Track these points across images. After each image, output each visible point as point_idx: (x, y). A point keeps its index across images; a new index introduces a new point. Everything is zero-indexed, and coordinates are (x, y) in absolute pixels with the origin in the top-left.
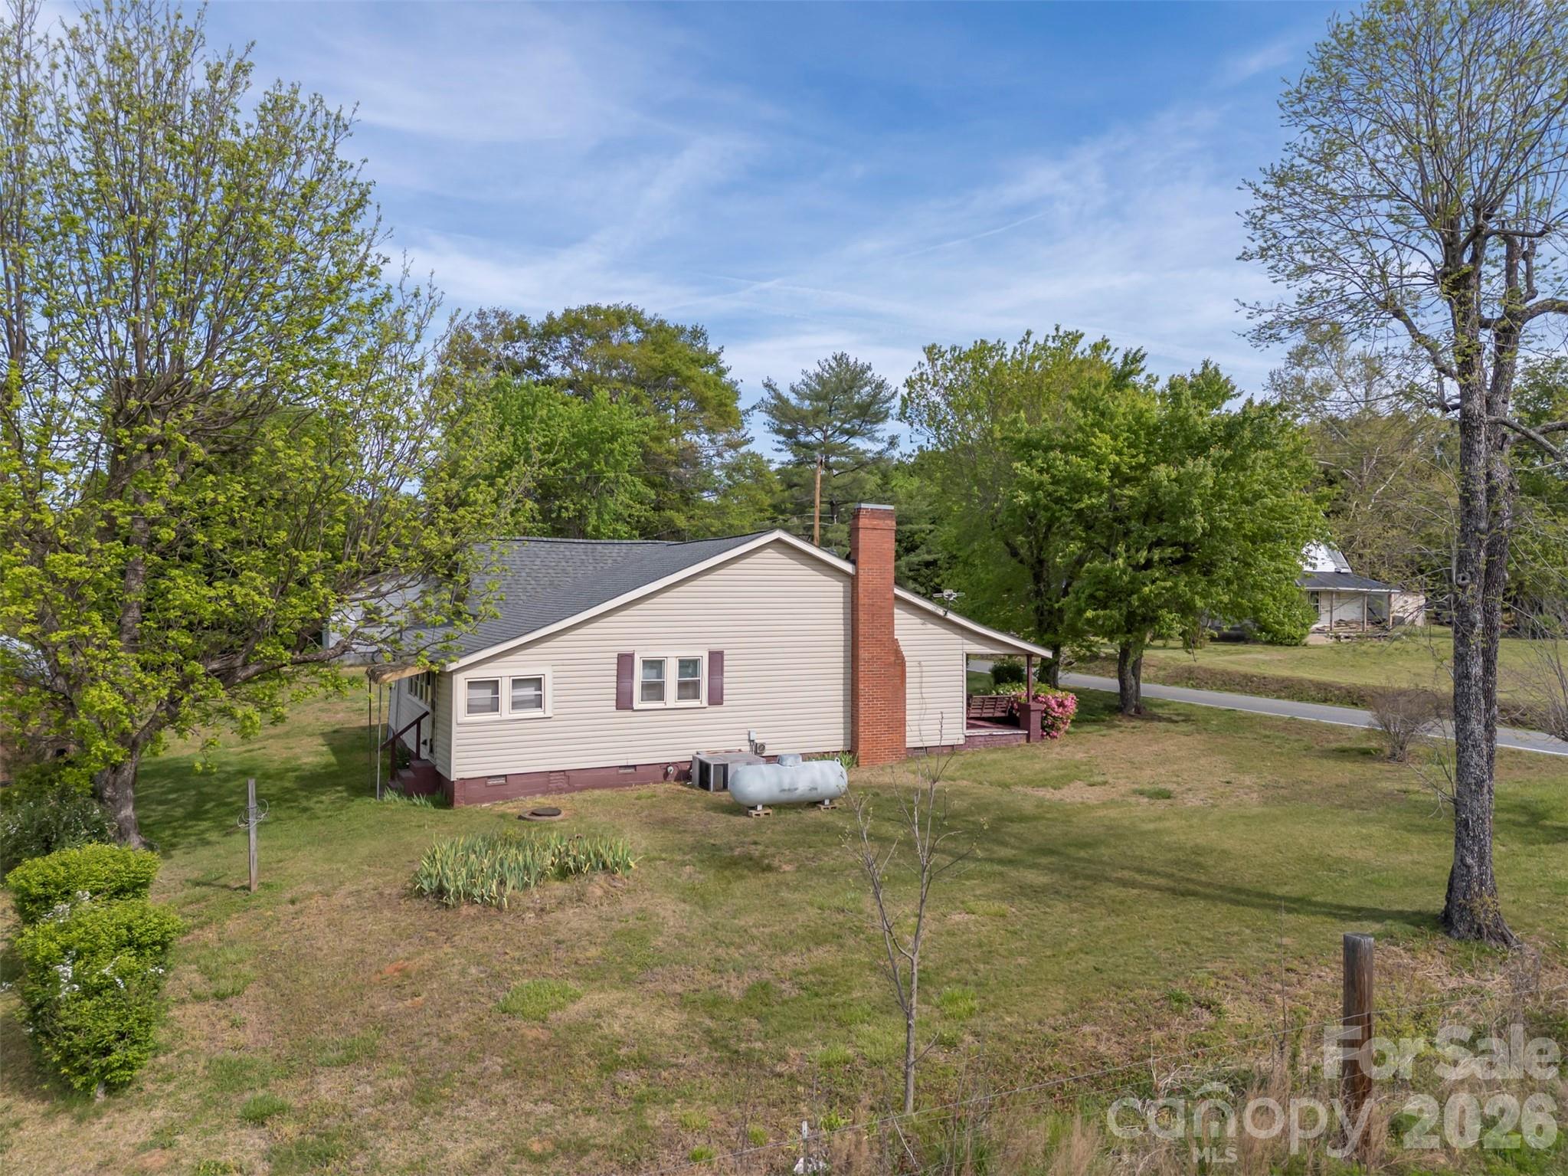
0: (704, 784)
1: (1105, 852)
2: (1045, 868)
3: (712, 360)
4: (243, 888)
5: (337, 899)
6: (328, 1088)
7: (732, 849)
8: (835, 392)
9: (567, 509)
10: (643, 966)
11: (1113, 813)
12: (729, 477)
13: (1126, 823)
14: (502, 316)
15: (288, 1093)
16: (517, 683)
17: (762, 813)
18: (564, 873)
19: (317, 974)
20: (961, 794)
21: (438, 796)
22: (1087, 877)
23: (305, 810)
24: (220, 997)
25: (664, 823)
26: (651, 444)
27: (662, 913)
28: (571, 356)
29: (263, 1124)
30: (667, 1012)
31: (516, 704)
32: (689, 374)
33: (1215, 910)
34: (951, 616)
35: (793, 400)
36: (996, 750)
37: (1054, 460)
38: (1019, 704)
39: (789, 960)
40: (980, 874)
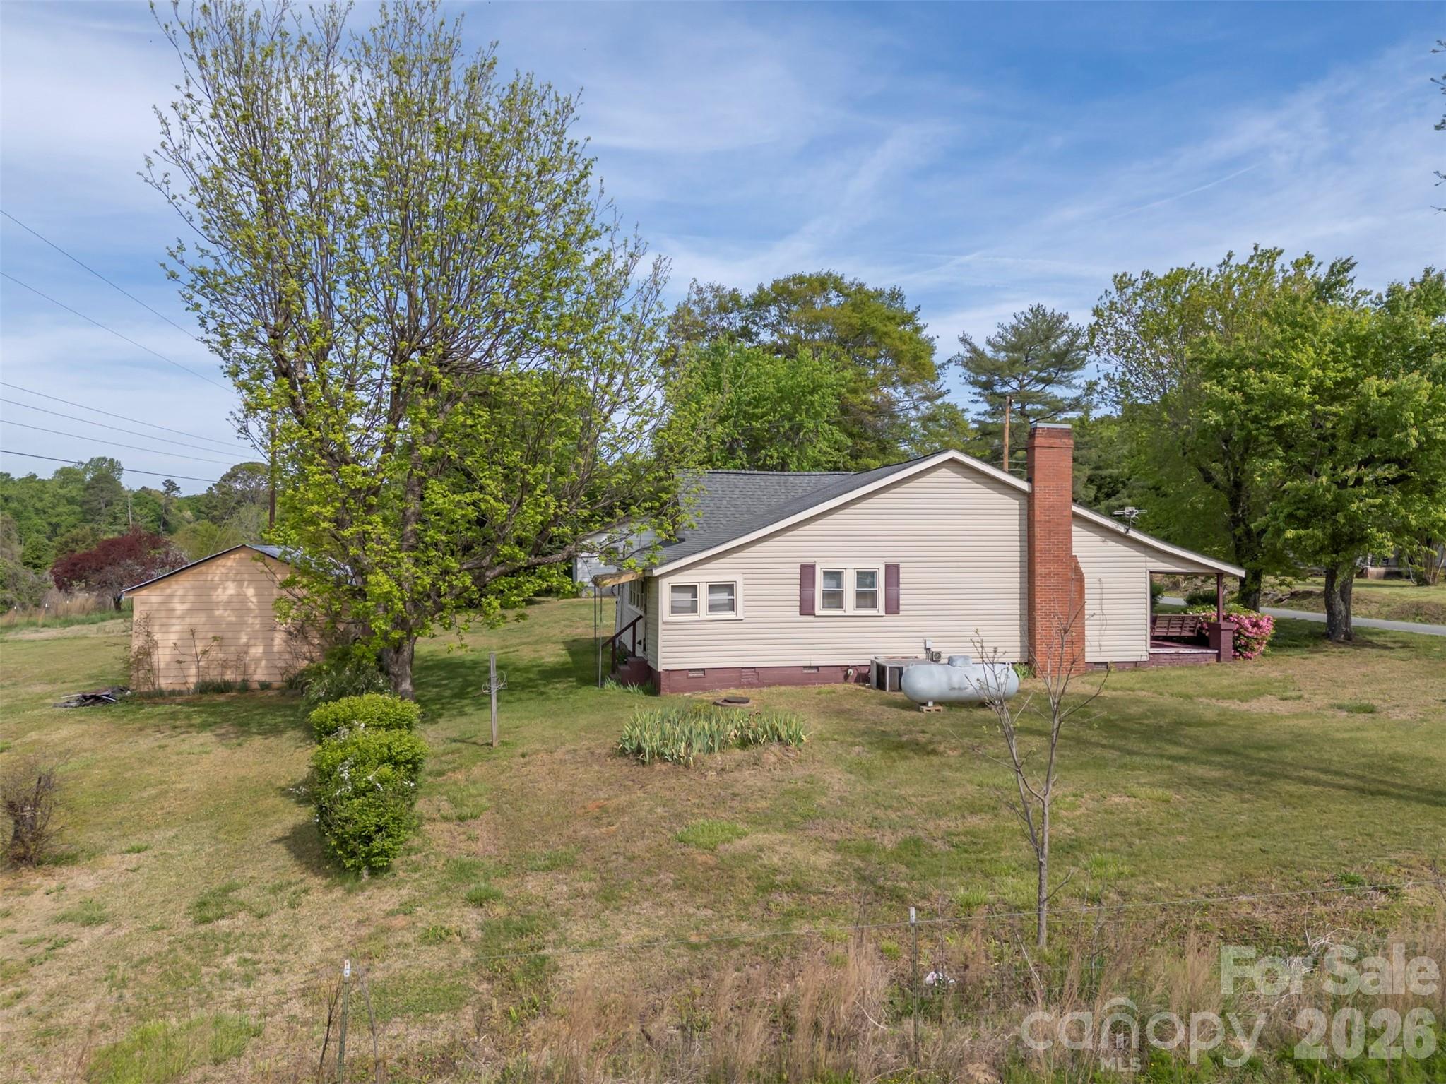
0: (881, 685)
1: (1288, 755)
2: (1219, 764)
3: (909, 319)
4: (488, 744)
5: (558, 755)
6: (533, 885)
7: (899, 735)
8: (1031, 344)
9: (771, 457)
10: (806, 817)
11: (1303, 723)
12: (925, 427)
13: (1317, 731)
14: (717, 291)
15: (504, 886)
16: (713, 588)
17: (933, 709)
18: (744, 743)
19: (535, 807)
20: (1137, 702)
21: (648, 686)
22: (1264, 774)
23: (542, 693)
24: (461, 819)
25: (840, 713)
26: (847, 395)
27: (829, 780)
28: (779, 323)
29: (481, 905)
30: (822, 853)
31: (712, 607)
32: (885, 329)
33: (1408, 809)
34: (1133, 534)
35: (989, 352)
36: (1182, 667)
37: (1248, 378)
38: (1209, 624)
39: (943, 823)
40: (1148, 767)
